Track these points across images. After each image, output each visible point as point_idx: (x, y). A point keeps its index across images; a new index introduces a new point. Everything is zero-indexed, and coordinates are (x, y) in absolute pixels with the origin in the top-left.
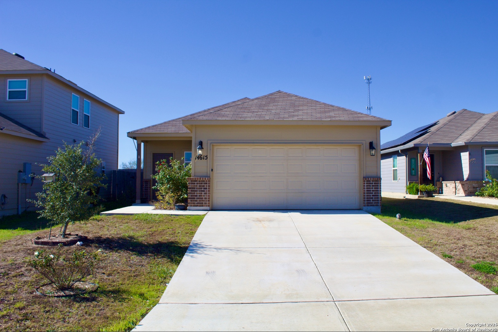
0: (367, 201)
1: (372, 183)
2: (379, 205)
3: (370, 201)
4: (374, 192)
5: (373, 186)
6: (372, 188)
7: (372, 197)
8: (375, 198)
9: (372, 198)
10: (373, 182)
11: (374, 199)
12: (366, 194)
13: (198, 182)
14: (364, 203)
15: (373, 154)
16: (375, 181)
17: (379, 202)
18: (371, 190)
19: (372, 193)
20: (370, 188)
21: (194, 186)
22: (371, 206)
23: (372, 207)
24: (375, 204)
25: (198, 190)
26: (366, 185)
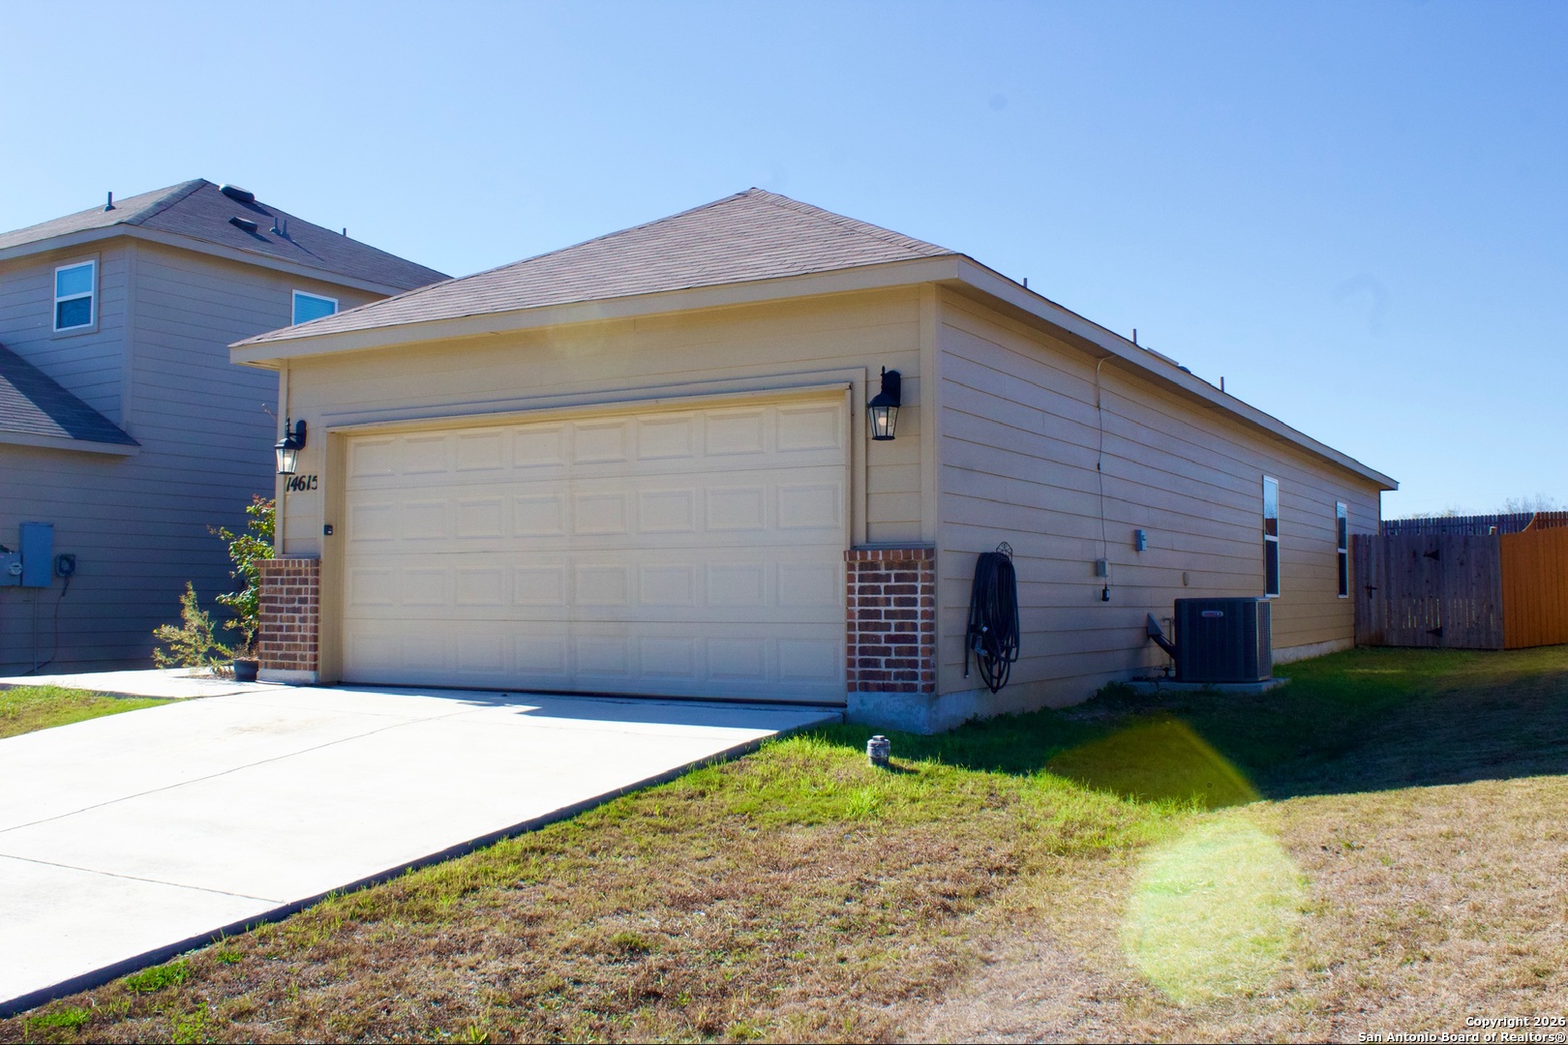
0: (864, 663)
1: (887, 578)
2: (920, 687)
3: (876, 664)
4: (893, 622)
5: (888, 590)
6: (888, 602)
7: (883, 645)
8: (899, 652)
9: (886, 651)
10: (893, 572)
11: (893, 657)
12: (857, 633)
13: (285, 577)
14: (850, 675)
15: (890, 432)
16: (902, 566)
17: (920, 671)
18: (883, 609)
19: (888, 627)
20: (875, 602)
21: (275, 591)
22: (884, 688)
23: (882, 693)
24: (900, 682)
25: (285, 605)
26: (857, 585)
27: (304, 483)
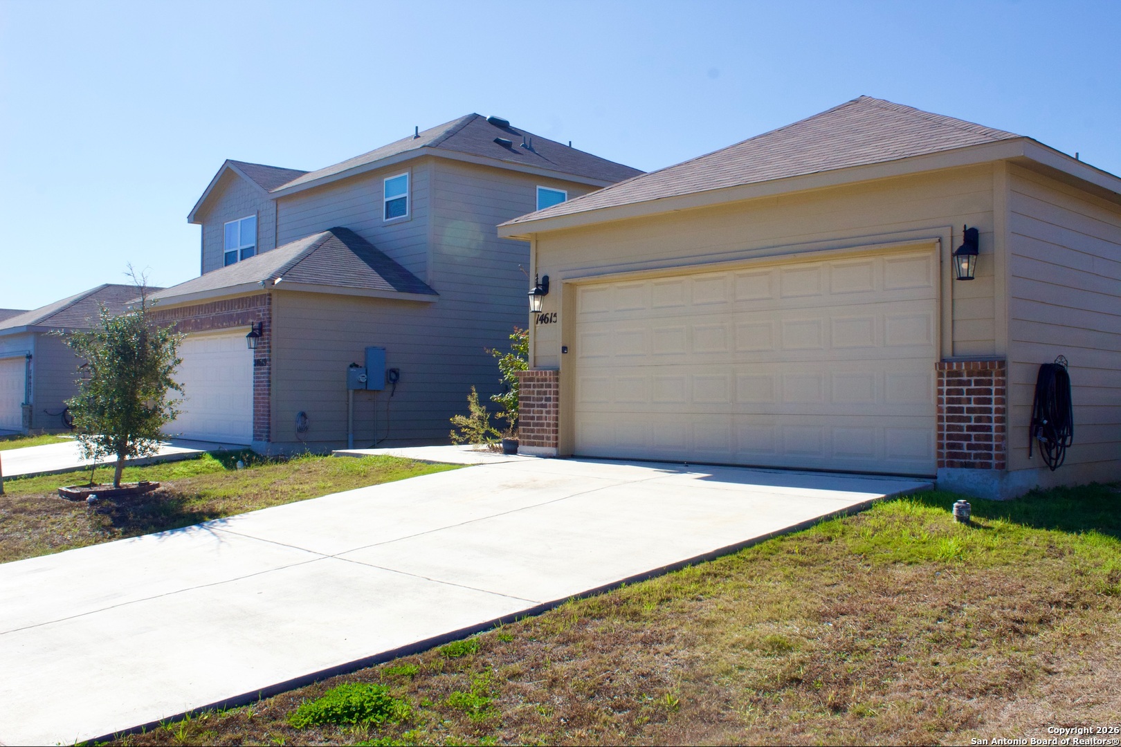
0: (950, 446)
1: (969, 383)
2: (994, 465)
3: (960, 447)
4: (973, 416)
5: (969, 392)
6: (969, 401)
7: (965, 433)
8: (977, 438)
9: (968, 438)
10: (973, 379)
11: (973, 442)
12: (945, 424)
13: (536, 383)
14: (940, 455)
15: (970, 275)
16: (980, 374)
17: (994, 452)
18: (965, 406)
19: (969, 419)
20: (959, 401)
21: (529, 392)
22: (966, 465)
23: (964, 469)
24: (978, 461)
25: (536, 403)
26: (945, 388)
27: (548, 318)
